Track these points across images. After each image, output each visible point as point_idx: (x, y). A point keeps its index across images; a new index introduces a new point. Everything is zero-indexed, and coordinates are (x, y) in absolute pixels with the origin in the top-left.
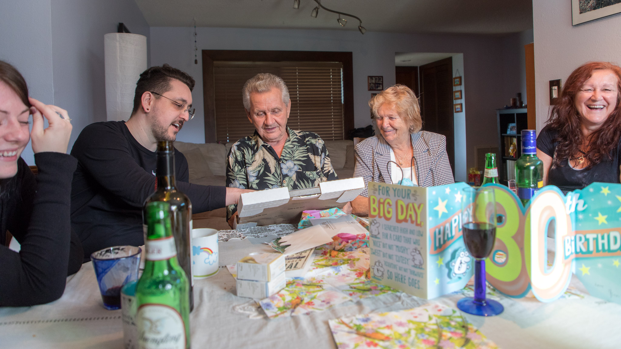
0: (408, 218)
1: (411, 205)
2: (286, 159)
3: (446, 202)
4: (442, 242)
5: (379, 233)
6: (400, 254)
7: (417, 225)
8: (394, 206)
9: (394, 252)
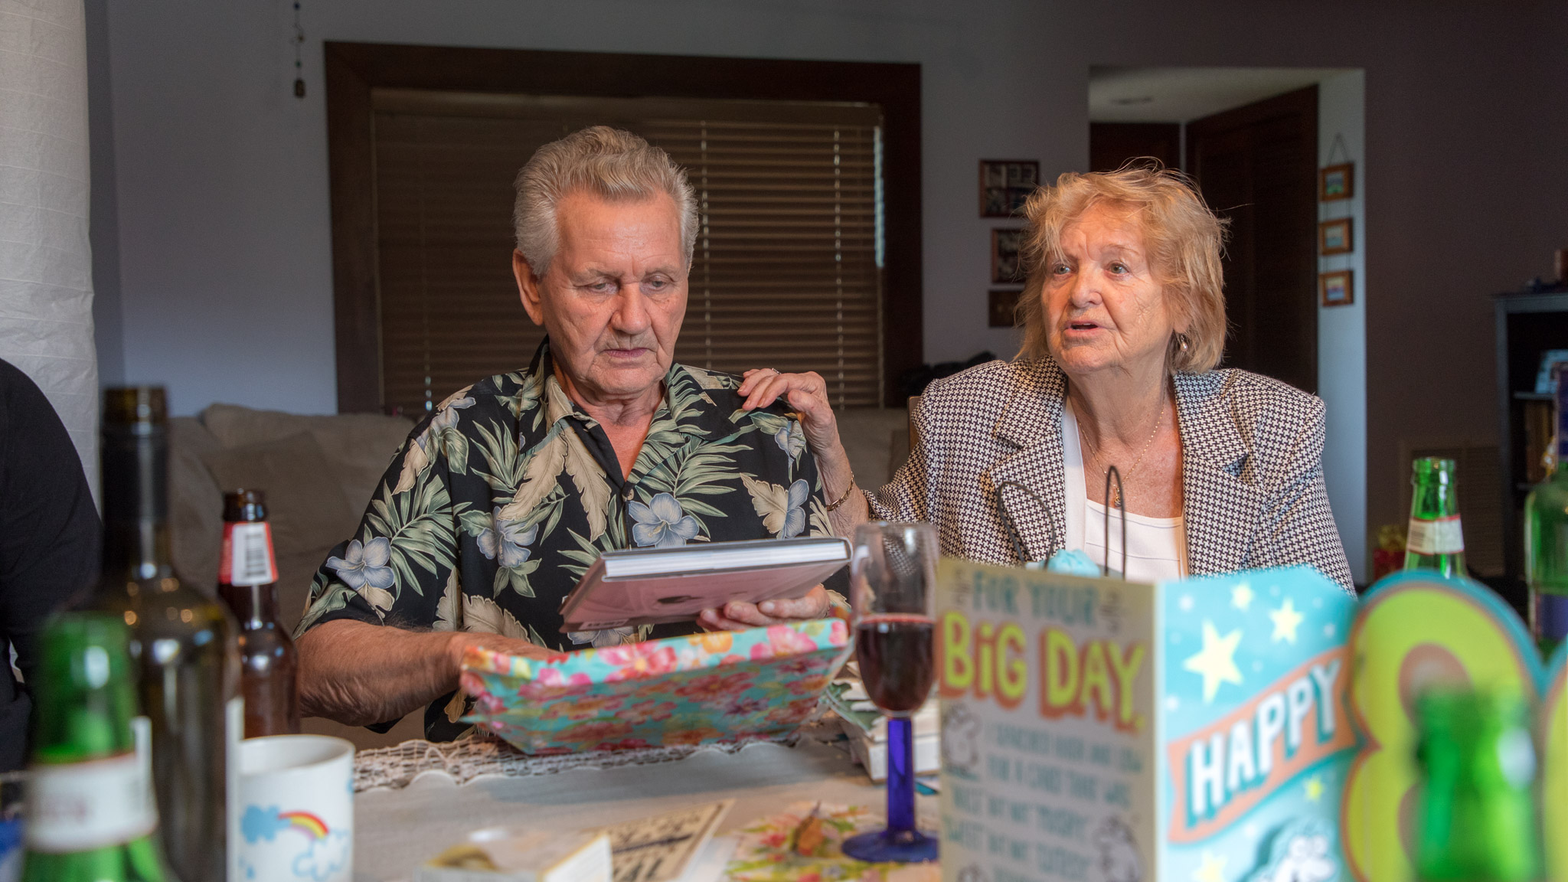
0: (1086, 699)
1: (1096, 651)
2: (652, 485)
3: (1234, 639)
4: (1218, 797)
5: (974, 758)
6: (1053, 840)
7: (1121, 726)
8: (1032, 654)
9: (1032, 832)
